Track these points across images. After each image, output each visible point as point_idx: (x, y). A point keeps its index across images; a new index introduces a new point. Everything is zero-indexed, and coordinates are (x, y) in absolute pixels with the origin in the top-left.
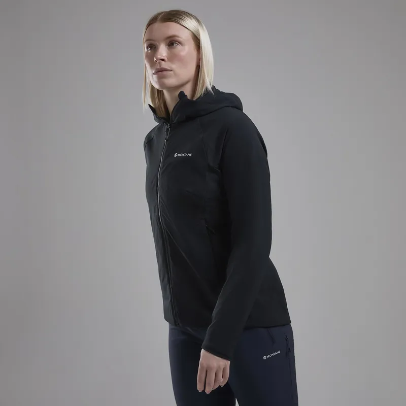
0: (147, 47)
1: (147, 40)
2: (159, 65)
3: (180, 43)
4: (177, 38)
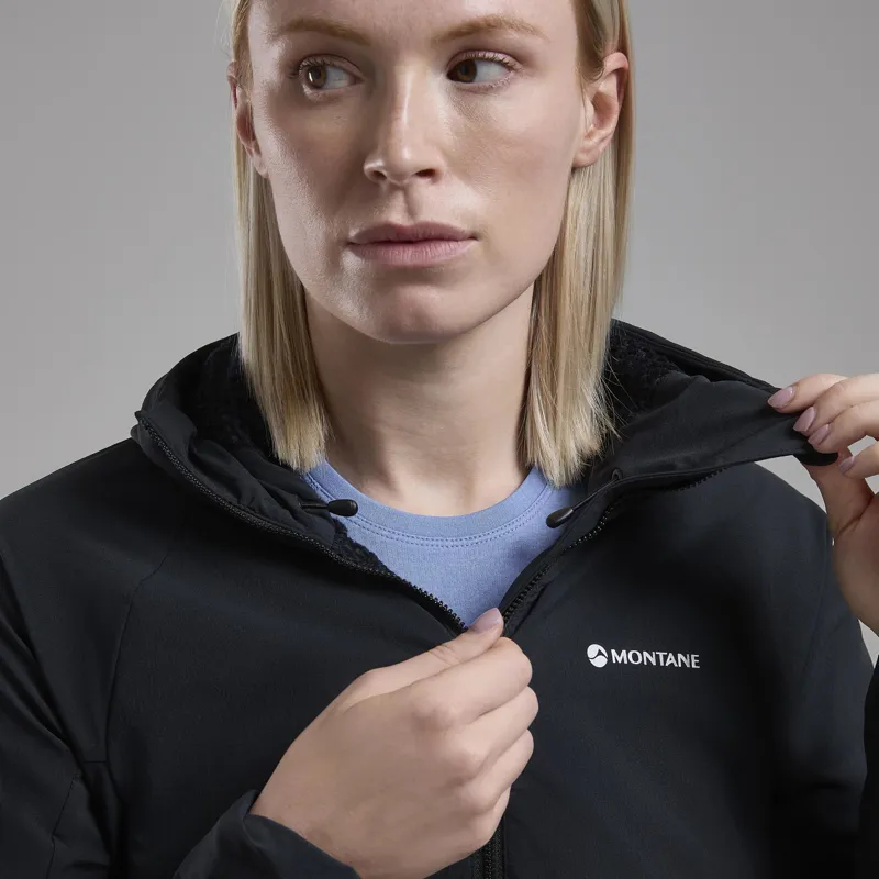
0: (290, 67)
2: (398, 201)
3: (519, 61)
4: (512, 38)
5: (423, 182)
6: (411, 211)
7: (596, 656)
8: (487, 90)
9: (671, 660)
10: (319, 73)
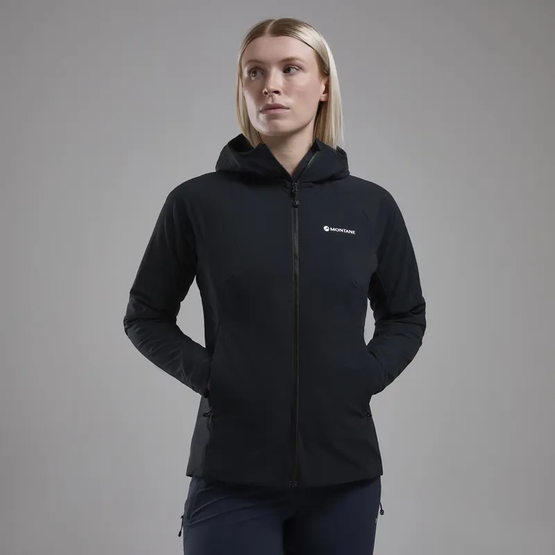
0: (249, 72)
1: (250, 61)
2: (271, 99)
3: (300, 68)
4: (298, 62)
5: (276, 95)
6: (273, 101)
7: (326, 229)
8: (292, 75)
9: (347, 231)
10: (255, 72)
